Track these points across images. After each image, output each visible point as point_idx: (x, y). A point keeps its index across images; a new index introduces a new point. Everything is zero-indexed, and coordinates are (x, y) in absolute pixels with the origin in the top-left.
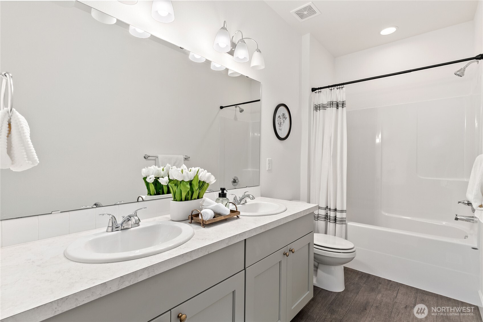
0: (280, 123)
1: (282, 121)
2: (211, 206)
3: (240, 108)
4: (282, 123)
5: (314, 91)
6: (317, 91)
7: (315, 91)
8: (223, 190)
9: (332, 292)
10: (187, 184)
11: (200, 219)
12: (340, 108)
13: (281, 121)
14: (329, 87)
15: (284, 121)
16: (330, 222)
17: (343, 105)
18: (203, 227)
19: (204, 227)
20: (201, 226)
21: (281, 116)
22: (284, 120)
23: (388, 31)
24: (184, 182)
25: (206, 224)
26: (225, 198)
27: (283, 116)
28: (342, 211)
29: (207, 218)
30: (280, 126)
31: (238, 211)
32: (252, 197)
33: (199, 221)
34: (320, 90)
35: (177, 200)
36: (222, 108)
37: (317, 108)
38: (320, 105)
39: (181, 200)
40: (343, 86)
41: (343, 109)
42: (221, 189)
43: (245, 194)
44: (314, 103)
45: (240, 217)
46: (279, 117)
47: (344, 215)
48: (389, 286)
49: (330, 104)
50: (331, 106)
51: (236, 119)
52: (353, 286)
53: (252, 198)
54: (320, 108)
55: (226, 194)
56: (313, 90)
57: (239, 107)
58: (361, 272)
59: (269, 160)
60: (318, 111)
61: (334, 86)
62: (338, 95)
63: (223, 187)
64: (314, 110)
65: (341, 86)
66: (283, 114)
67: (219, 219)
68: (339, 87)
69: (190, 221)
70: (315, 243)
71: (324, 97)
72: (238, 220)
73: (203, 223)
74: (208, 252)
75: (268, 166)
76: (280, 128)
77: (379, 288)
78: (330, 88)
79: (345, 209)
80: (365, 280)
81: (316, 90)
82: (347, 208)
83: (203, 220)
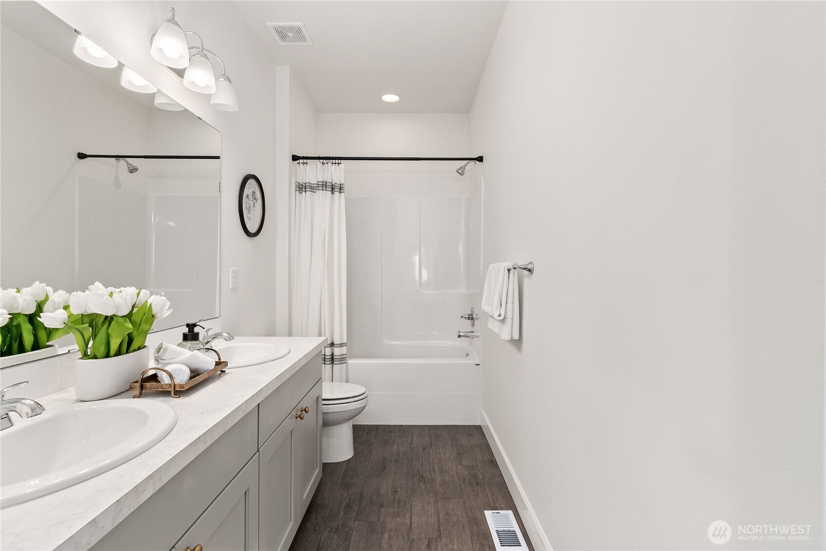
0: (249, 207)
1: (252, 205)
2: (180, 358)
3: (128, 163)
4: (252, 208)
5: (296, 160)
6: (301, 161)
7: (298, 161)
8: (191, 327)
9: (339, 463)
10: (125, 321)
11: (166, 385)
12: (337, 194)
13: (249, 204)
14: (319, 158)
15: (254, 205)
16: (325, 363)
17: (341, 189)
18: (177, 397)
19: (179, 397)
20: (171, 396)
21: (250, 195)
22: (254, 203)
23: (390, 98)
24: (119, 318)
25: (180, 392)
26: (198, 342)
27: (253, 195)
28: (341, 345)
29: (183, 380)
30: (249, 213)
31: (222, 360)
32: (228, 335)
33: (163, 388)
34: (305, 161)
35: (98, 356)
36: (82, 156)
37: (302, 188)
38: (307, 185)
39: (107, 356)
40: (339, 161)
41: (340, 195)
42: (188, 325)
43: (207, 334)
44: (296, 179)
45: (227, 371)
46: (247, 196)
47: (344, 350)
48: (401, 432)
49: (323, 185)
50: (324, 188)
51: (117, 184)
52: (362, 446)
53: (229, 338)
54: (305, 189)
55: (198, 334)
56: (295, 158)
57: (126, 162)
58: (367, 425)
59: (233, 271)
60: (304, 193)
61: (328, 159)
62: (334, 173)
63: (191, 322)
64: (296, 191)
65: (337, 161)
66: (253, 192)
67: (199, 379)
68: (334, 161)
69: (137, 392)
70: (323, 398)
71: (313, 173)
72: (225, 378)
73: (174, 390)
74: (224, 430)
75: (232, 280)
76: (249, 216)
77: (392, 438)
78: (322, 161)
79: (345, 341)
80: (374, 434)
81: (298, 159)
82: (347, 340)
83: (175, 384)
